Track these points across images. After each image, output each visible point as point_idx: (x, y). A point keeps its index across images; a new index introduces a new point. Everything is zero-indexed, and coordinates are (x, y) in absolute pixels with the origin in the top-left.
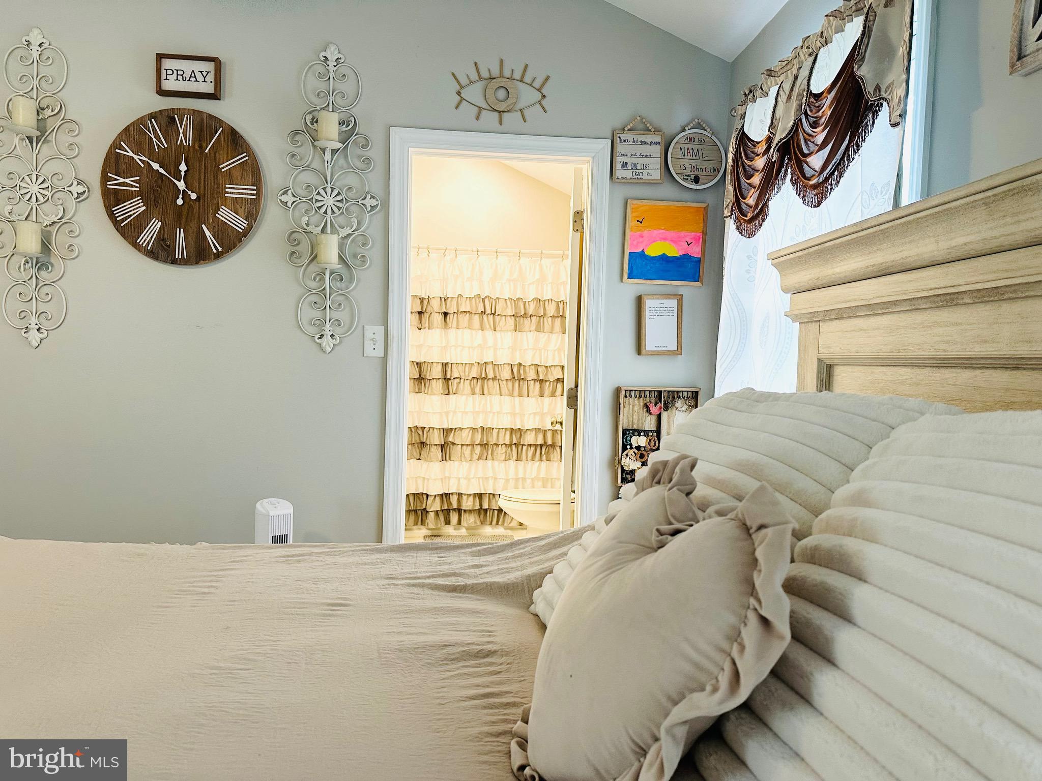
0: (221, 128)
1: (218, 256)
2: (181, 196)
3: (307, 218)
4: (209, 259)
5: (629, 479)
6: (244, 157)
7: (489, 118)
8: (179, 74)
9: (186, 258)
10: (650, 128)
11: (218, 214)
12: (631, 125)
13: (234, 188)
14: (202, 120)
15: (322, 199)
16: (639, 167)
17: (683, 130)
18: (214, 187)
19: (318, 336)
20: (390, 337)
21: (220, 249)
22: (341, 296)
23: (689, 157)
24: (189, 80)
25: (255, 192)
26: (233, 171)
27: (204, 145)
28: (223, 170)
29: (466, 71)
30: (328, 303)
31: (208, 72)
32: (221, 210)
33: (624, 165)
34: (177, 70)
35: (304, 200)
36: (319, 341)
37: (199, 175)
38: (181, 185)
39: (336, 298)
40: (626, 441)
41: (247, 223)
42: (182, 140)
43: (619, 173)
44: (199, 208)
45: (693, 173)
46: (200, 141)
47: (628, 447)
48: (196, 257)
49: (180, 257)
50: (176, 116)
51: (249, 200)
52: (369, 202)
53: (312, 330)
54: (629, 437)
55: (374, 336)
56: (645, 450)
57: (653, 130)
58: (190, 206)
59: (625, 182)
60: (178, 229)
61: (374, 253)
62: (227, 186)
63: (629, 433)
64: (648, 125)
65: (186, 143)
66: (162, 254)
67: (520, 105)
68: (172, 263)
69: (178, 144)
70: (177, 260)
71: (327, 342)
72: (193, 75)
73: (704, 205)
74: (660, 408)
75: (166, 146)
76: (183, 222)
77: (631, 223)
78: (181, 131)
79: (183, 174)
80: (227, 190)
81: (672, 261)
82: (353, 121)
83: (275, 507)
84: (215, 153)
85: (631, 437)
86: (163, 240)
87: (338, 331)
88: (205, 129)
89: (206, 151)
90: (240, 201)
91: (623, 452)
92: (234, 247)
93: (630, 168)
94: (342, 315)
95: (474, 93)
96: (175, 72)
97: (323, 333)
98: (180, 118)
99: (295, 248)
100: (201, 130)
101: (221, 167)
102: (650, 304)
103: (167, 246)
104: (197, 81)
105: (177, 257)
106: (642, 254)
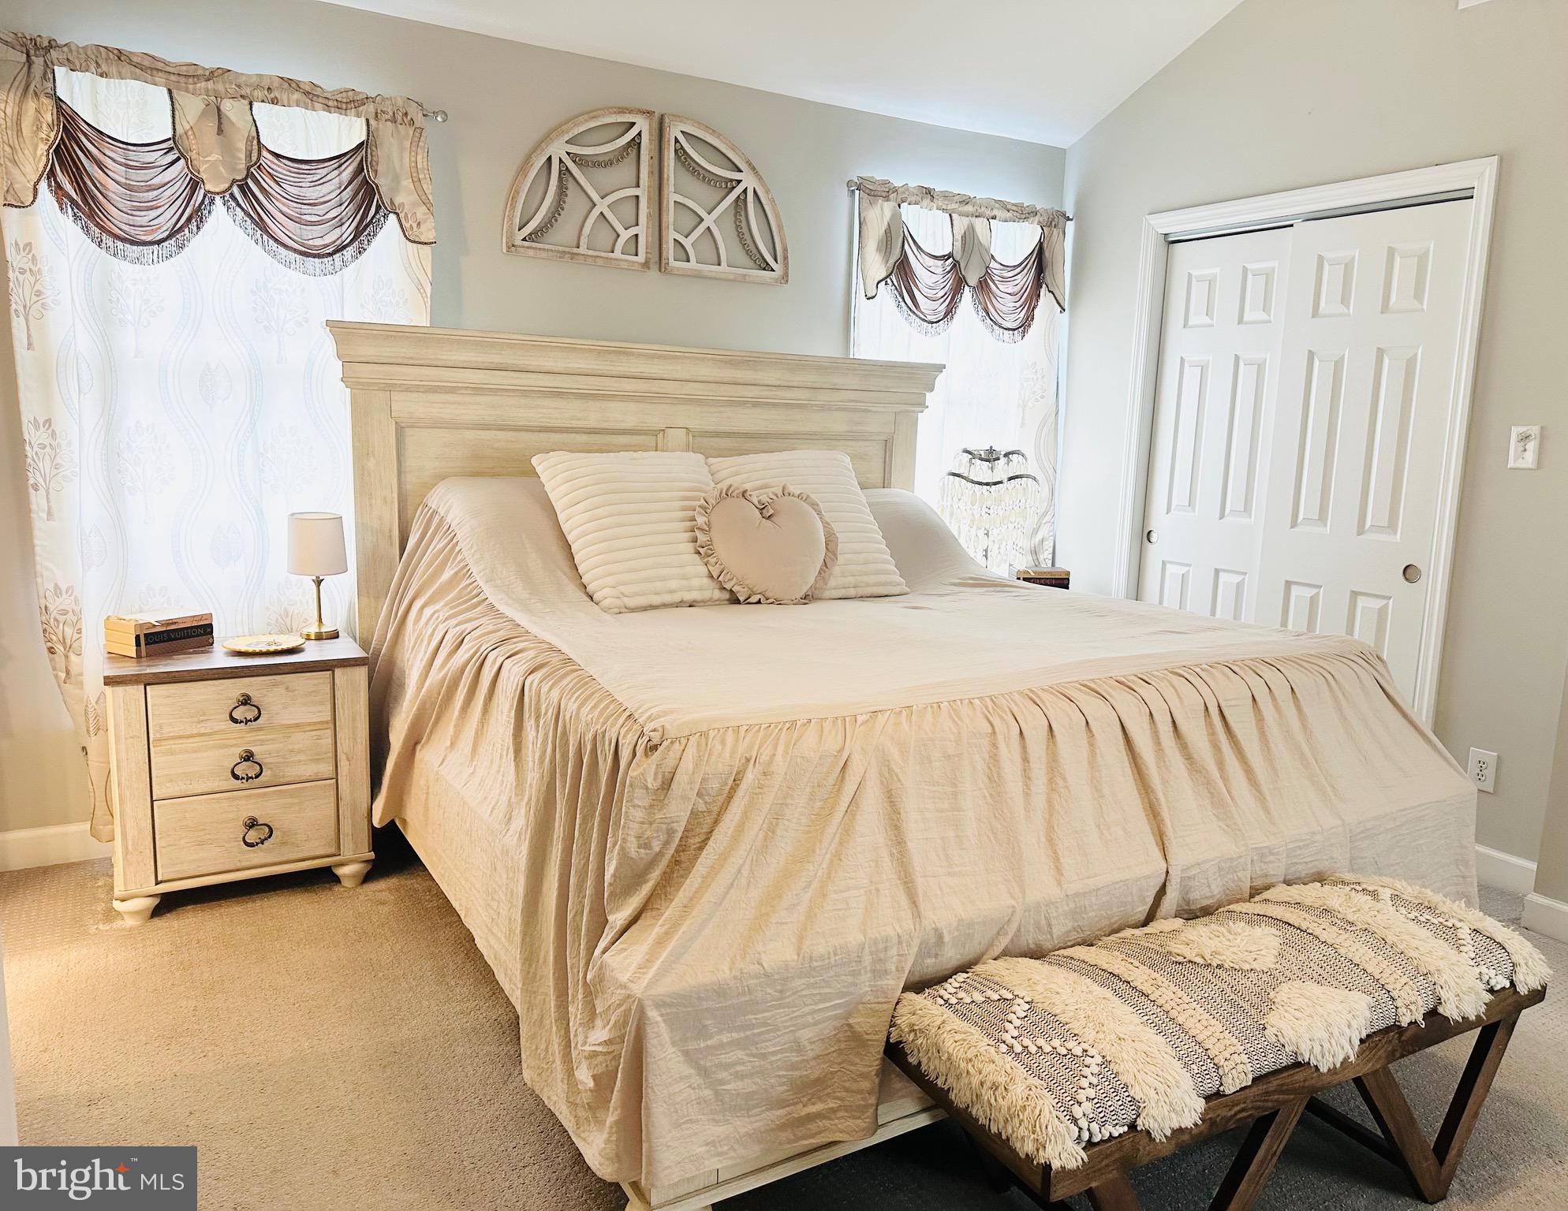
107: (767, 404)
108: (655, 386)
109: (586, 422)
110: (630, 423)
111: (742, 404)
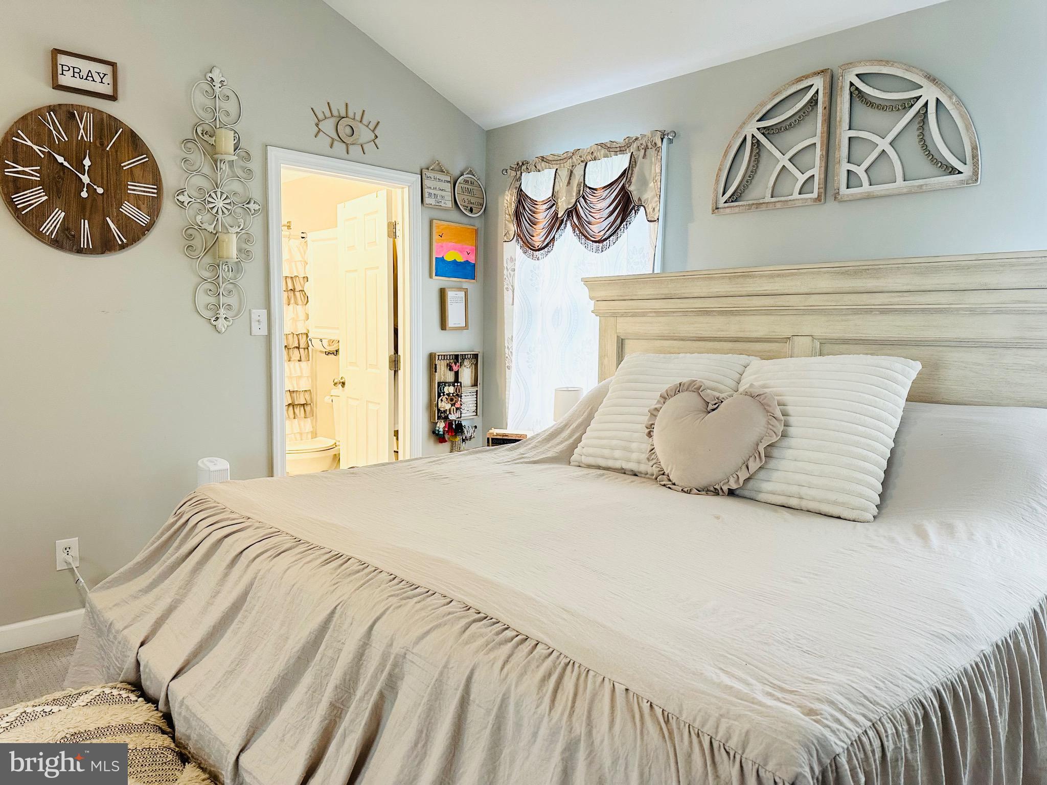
0: (121, 129)
1: (123, 247)
2: (85, 189)
3: (201, 217)
4: (115, 250)
5: (443, 416)
6: (145, 158)
7: (339, 147)
8: (76, 72)
9: (91, 247)
10: (444, 170)
11: (122, 208)
12: (433, 166)
13: (136, 186)
14: (102, 120)
15: (213, 201)
16: (439, 198)
17: (462, 175)
18: (116, 184)
19: (214, 319)
20: (273, 318)
21: (125, 241)
22: (230, 284)
23: (466, 194)
24: (86, 79)
25: (155, 191)
26: (134, 170)
27: (106, 144)
28: (124, 168)
29: (322, 109)
30: (221, 290)
31: (105, 75)
32: (124, 204)
33: (430, 194)
34: (74, 68)
35: (199, 201)
36: (214, 323)
37: (102, 171)
38: (86, 179)
39: (227, 286)
40: (441, 390)
41: (149, 218)
42: (82, 136)
43: (427, 200)
44: (103, 201)
45: (468, 205)
46: (101, 138)
47: (442, 394)
48: (102, 248)
49: (86, 247)
50: (75, 112)
51: (151, 198)
52: (251, 206)
53: (208, 314)
54: (442, 388)
55: (259, 318)
56: (453, 395)
57: (446, 172)
58: (94, 200)
59: (430, 207)
60: (82, 220)
61: (256, 249)
62: (129, 183)
63: (442, 385)
64: (443, 168)
65: (87, 138)
66: (67, 243)
67: (361, 141)
68: (78, 252)
69: (79, 139)
70: (82, 250)
71: (221, 323)
72: (90, 75)
73: (476, 228)
74: (458, 366)
75: (67, 139)
76: (87, 214)
77: (435, 237)
78: (82, 127)
79: (87, 168)
80: (129, 187)
81: (460, 265)
82: (238, 137)
83: (215, 464)
84: (116, 152)
85: (444, 388)
86: (67, 230)
87: (229, 314)
88: (106, 127)
89: (108, 149)
90: (142, 199)
91: (438, 399)
92: (138, 241)
93: (433, 197)
94: (232, 300)
95: (328, 126)
96: (71, 69)
97: (218, 316)
98: (80, 116)
99: (191, 242)
100: (102, 130)
101: (122, 165)
102: (450, 295)
103: (72, 235)
104: (94, 80)
105: (82, 246)
106: (442, 259)
107: (896, 310)
108: (780, 301)
109: (728, 333)
110: (761, 332)
111: (869, 311)
